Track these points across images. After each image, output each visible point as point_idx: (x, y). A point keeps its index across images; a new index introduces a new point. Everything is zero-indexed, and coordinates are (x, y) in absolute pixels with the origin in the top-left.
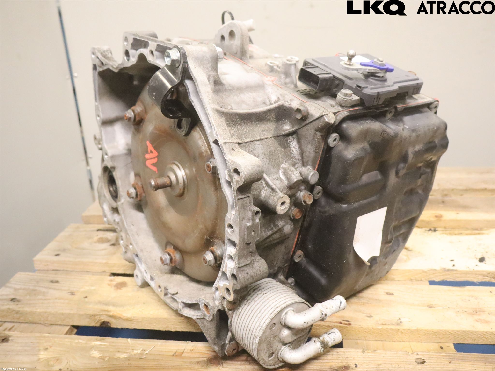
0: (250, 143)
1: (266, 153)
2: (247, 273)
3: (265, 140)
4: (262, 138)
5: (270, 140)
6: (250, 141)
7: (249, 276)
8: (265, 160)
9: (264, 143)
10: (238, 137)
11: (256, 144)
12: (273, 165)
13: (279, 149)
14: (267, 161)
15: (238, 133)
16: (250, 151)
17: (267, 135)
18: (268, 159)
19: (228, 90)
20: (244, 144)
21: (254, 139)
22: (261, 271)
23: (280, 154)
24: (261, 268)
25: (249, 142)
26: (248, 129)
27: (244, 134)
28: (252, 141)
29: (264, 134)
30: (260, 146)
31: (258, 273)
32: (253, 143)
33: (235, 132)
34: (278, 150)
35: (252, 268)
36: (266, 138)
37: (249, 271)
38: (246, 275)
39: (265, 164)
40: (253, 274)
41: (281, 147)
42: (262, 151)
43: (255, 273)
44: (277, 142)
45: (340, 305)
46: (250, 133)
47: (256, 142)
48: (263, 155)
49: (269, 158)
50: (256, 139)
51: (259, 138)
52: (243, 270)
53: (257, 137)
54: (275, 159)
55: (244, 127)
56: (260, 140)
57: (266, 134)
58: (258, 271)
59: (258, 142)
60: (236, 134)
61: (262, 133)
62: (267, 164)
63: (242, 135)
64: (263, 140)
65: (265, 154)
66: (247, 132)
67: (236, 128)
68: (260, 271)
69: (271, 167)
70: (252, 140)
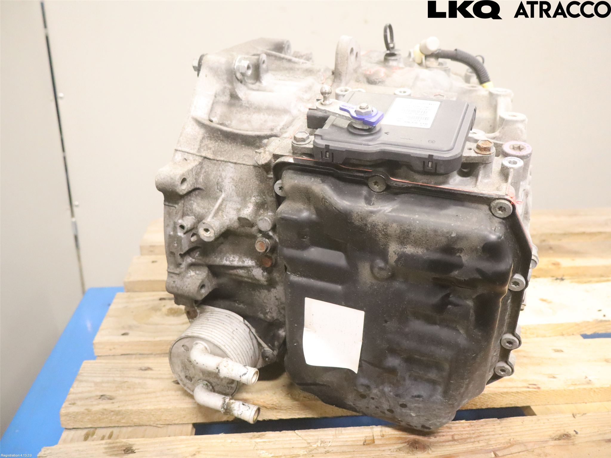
0: (223, 162)
1: (235, 178)
2: (174, 282)
3: (242, 165)
4: (239, 162)
5: (247, 168)
6: (223, 161)
7: (174, 285)
8: (231, 186)
9: (239, 168)
10: (213, 153)
11: (227, 166)
12: (238, 194)
13: (253, 180)
14: (232, 187)
15: (216, 149)
16: (218, 170)
17: (247, 162)
18: (234, 185)
19: (245, 106)
20: (215, 161)
21: (228, 160)
22: (188, 289)
23: (251, 186)
24: (190, 285)
25: (221, 161)
26: (230, 148)
27: (221, 152)
28: (226, 162)
29: (244, 160)
30: (232, 170)
31: (184, 288)
32: (226, 163)
33: (214, 147)
34: (251, 181)
35: (181, 280)
36: (244, 164)
37: (177, 281)
38: (172, 282)
39: (229, 189)
40: (178, 286)
41: (257, 179)
42: (231, 175)
43: (181, 286)
44: (255, 172)
45: (243, 375)
46: (229, 153)
47: (230, 164)
48: (231, 180)
49: (236, 185)
50: (230, 161)
51: (235, 161)
52: (172, 277)
53: (233, 160)
54: (243, 189)
55: (226, 145)
56: (235, 163)
57: (247, 160)
58: (185, 287)
59: (232, 165)
60: (213, 150)
61: (243, 158)
62: (231, 190)
63: (219, 151)
64: (240, 165)
65: (233, 179)
66: (227, 151)
67: (217, 144)
68: (187, 287)
69: (235, 195)
70: (225, 160)
